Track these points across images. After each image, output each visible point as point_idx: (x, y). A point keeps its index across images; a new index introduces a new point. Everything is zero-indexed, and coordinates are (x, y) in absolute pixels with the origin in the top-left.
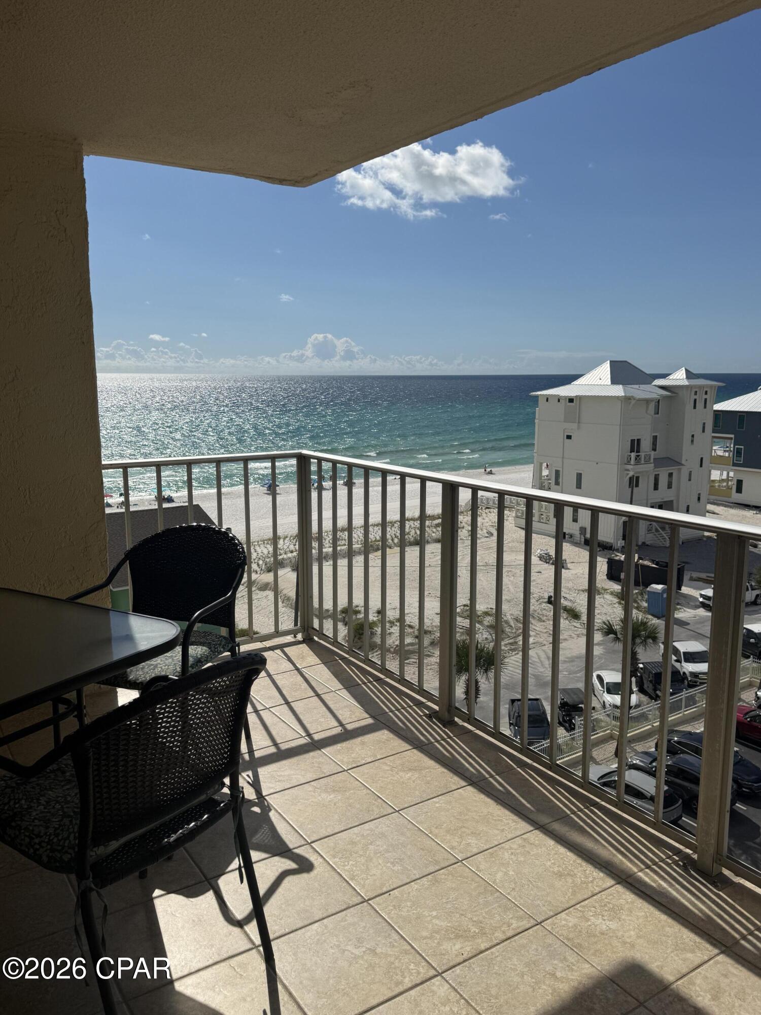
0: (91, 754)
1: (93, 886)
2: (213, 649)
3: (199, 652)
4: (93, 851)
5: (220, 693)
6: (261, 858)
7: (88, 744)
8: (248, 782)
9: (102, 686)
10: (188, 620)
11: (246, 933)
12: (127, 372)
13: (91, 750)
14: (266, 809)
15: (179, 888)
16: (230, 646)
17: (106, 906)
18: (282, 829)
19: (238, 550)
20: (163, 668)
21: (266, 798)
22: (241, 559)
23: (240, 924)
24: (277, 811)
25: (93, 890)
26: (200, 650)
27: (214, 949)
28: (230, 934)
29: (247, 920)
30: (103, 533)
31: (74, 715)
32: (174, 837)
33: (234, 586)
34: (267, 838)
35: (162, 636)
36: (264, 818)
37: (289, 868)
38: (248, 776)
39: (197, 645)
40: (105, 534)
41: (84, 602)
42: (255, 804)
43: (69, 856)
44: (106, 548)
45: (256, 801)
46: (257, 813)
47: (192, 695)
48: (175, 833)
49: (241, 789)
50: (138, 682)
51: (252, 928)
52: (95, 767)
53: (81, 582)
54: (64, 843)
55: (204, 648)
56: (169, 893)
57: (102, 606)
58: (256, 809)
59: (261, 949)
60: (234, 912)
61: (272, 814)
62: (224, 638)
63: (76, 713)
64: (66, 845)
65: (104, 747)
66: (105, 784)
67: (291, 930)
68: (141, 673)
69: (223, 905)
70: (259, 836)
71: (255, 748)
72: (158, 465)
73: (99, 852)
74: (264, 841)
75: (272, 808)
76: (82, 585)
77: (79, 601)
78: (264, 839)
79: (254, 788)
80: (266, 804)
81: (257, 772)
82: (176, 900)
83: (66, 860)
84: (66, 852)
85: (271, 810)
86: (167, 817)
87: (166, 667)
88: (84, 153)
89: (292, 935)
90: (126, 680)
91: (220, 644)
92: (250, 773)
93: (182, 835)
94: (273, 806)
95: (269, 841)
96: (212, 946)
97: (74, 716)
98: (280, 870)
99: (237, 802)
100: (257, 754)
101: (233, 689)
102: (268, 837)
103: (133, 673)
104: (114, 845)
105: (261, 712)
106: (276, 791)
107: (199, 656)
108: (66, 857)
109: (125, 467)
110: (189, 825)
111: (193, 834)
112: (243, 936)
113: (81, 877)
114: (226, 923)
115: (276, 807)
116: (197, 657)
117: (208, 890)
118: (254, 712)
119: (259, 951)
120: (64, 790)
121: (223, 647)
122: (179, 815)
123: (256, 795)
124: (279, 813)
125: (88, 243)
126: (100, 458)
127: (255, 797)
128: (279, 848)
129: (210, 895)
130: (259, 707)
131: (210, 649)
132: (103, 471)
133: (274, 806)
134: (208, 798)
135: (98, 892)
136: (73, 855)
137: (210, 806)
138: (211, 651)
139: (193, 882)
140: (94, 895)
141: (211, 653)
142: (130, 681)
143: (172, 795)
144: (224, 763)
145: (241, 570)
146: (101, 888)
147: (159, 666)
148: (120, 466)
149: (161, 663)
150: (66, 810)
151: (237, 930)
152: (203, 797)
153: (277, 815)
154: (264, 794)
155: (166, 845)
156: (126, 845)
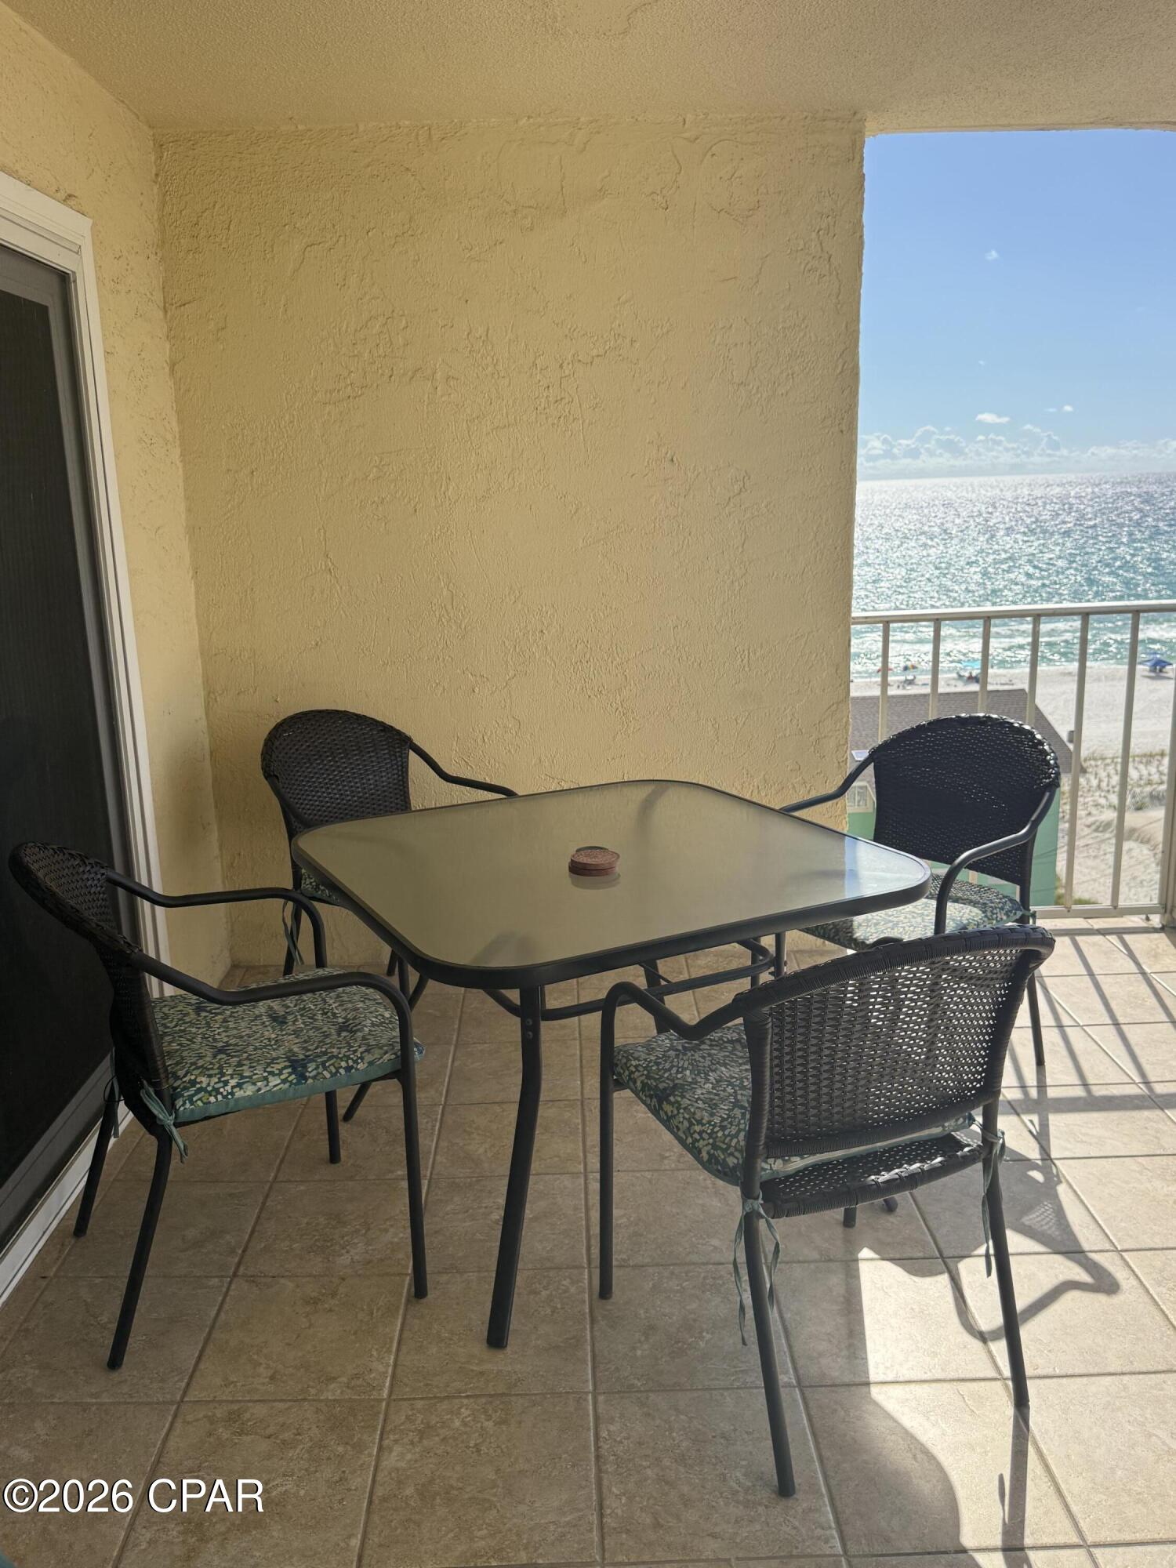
0: (770, 1024)
1: (762, 1211)
2: (989, 914)
3: (966, 915)
4: (767, 1163)
5: (971, 978)
6: (1032, 1251)
7: (766, 1009)
8: (1030, 1132)
9: (827, 942)
10: (949, 861)
11: (990, 1352)
12: (936, 477)
13: (770, 1020)
14: (1053, 1179)
15: (898, 1256)
16: (1019, 914)
17: (777, 1245)
18: (1075, 1217)
19: (1048, 761)
20: (907, 928)
21: (1056, 1162)
22: (1049, 777)
23: (983, 1337)
24: (1071, 1186)
25: (762, 1217)
26: (968, 911)
27: (936, 1359)
28: (965, 1347)
29: (994, 1335)
30: (844, 720)
31: (770, 971)
32: (885, 1176)
33: (1033, 819)
34: (1047, 1224)
35: (899, 879)
36: (1048, 1190)
37: (1077, 1278)
38: (1031, 1121)
39: (964, 904)
40: (848, 721)
41: (804, 817)
42: (1036, 1167)
43: (736, 1161)
44: (847, 742)
45: (1039, 1162)
46: (1038, 1182)
47: (945, 980)
48: (889, 1170)
49: (999, 1134)
50: (868, 942)
51: (1000, 1348)
52: (776, 1046)
53: (808, 788)
54: (731, 1140)
55: (976, 910)
56: (883, 1259)
57: (835, 828)
58: (1038, 1176)
59: (1010, 1383)
60: (977, 1316)
61: (1062, 1189)
62: (1012, 901)
63: (772, 969)
64: (733, 1144)
65: (789, 1019)
66: (788, 1074)
67: (1063, 1373)
68: (873, 931)
69: (961, 1300)
70: (1034, 1216)
71: (1049, 1081)
72: (937, 619)
73: (775, 1167)
74: (1042, 1226)
75: (1063, 1179)
76: (809, 792)
77: (796, 814)
78: (1043, 1223)
79: (1039, 1143)
80: (1054, 1171)
81: (1048, 1120)
82: (892, 1272)
83: (731, 1165)
84: (732, 1154)
85: (1061, 1182)
86: (879, 1144)
87: (911, 929)
88: (867, 133)
89: (1064, 1381)
90: (851, 937)
91: (1002, 909)
92: (1035, 1118)
93: (897, 1176)
94: (1065, 1178)
95: (1050, 1228)
96: (935, 1354)
97: (770, 973)
98: (1062, 1278)
99: (991, 1152)
100: (1052, 1093)
101: (995, 976)
102: (1049, 1222)
103: (861, 928)
104: (797, 1163)
105: (1067, 1029)
106: (1074, 1156)
107: (965, 922)
108: (731, 1161)
109: (886, 622)
110: (911, 1165)
111: (913, 1181)
112: (984, 1356)
113: (747, 1194)
114: (961, 1329)
115: (1070, 1180)
116: (961, 921)
117: (941, 1273)
118: (1058, 1027)
119: (1007, 1386)
120: (741, 1071)
121: (1007, 914)
122: (897, 1147)
123: (1041, 1154)
124: (1075, 1192)
125: (862, 274)
126: (849, 606)
127: (1038, 1157)
128: (1067, 1247)
129: (944, 1279)
130: (1066, 1021)
131: (984, 912)
132: (852, 627)
133: (1068, 1177)
134: (946, 1133)
135: (767, 1222)
136: (741, 1161)
137: (947, 1145)
138: (986, 916)
139: (921, 1255)
140: (762, 1224)
141: (986, 919)
142: (856, 940)
143: (887, 1114)
144: (974, 1088)
145: (1047, 794)
146: (773, 1218)
147: (901, 925)
148: (878, 619)
149: (906, 921)
150: (739, 1097)
151: (977, 1344)
152: (936, 1131)
153: (1071, 1194)
154: (1053, 1155)
155: (872, 1185)
156: (816, 1167)
